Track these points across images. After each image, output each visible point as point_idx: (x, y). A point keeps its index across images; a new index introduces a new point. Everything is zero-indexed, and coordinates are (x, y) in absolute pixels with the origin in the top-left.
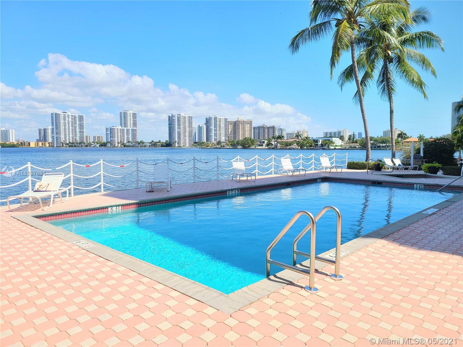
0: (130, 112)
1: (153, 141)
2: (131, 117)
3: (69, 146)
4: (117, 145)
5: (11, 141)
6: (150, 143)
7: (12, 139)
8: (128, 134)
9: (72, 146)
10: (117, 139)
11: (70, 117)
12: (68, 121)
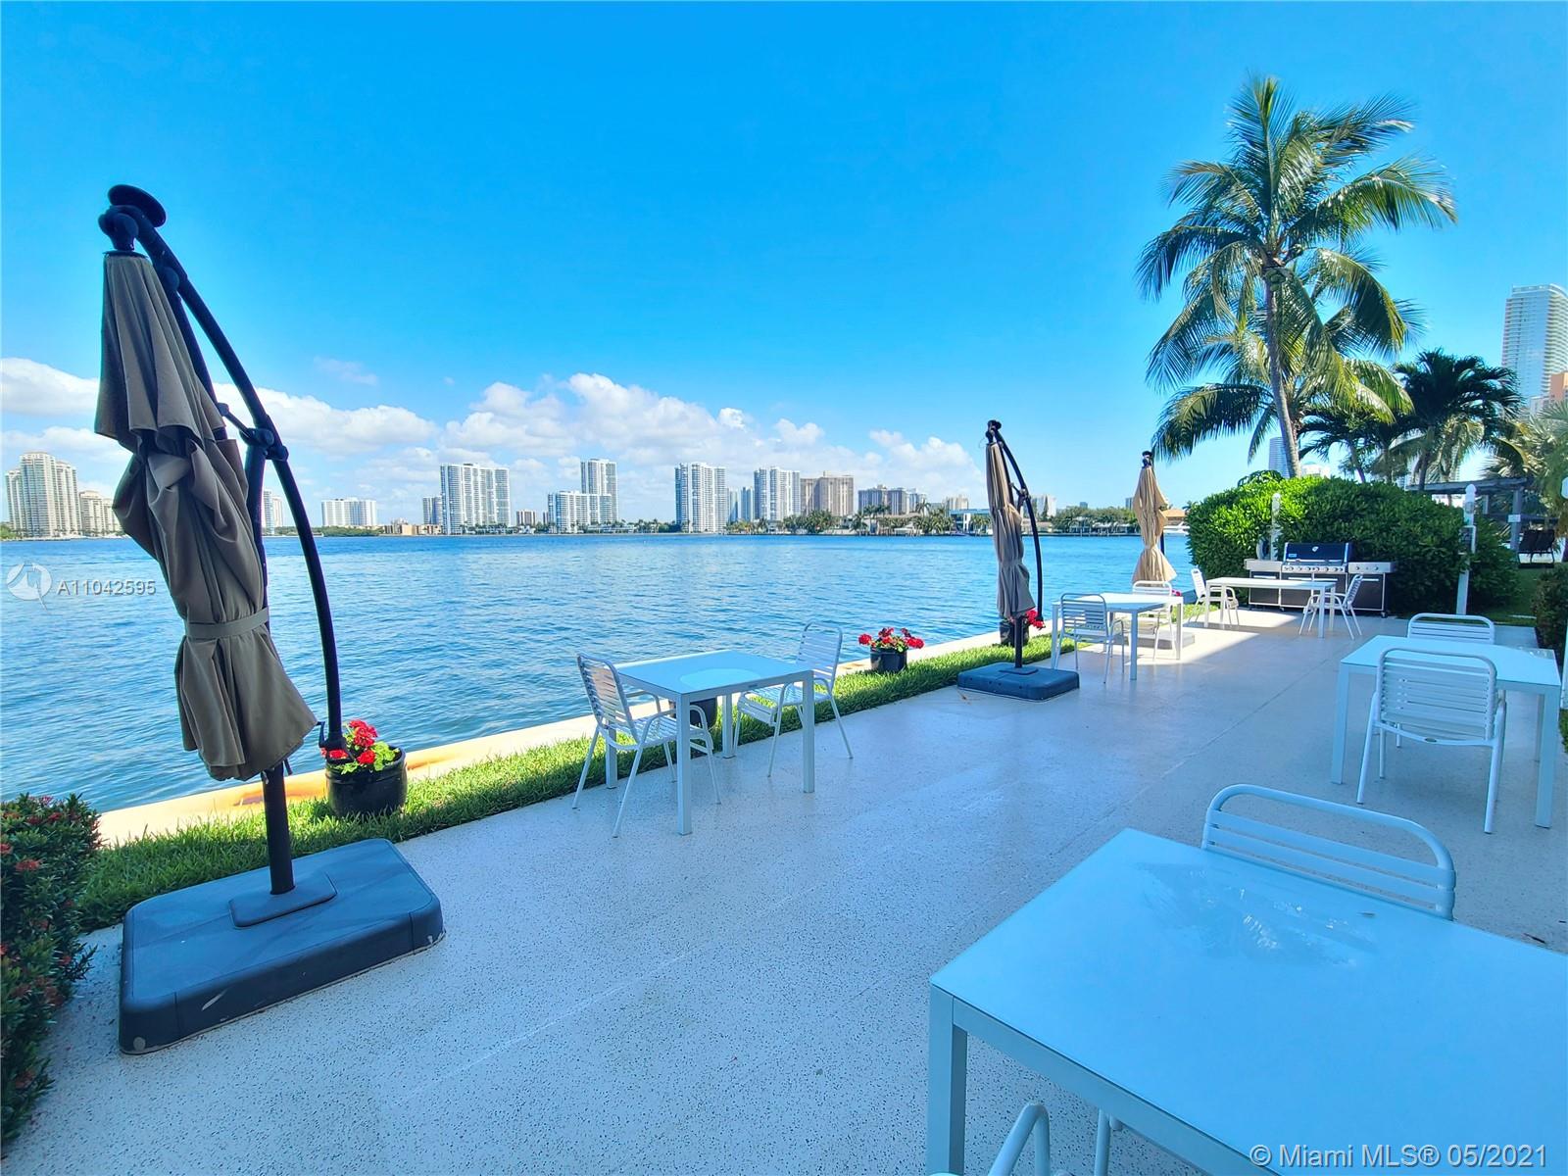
0: (602, 463)
1: (641, 521)
2: (605, 473)
3: (477, 533)
4: (569, 530)
5: (369, 524)
6: (636, 525)
7: (373, 521)
8: (593, 507)
9: (480, 533)
10: (569, 518)
11: (480, 473)
12: (476, 483)
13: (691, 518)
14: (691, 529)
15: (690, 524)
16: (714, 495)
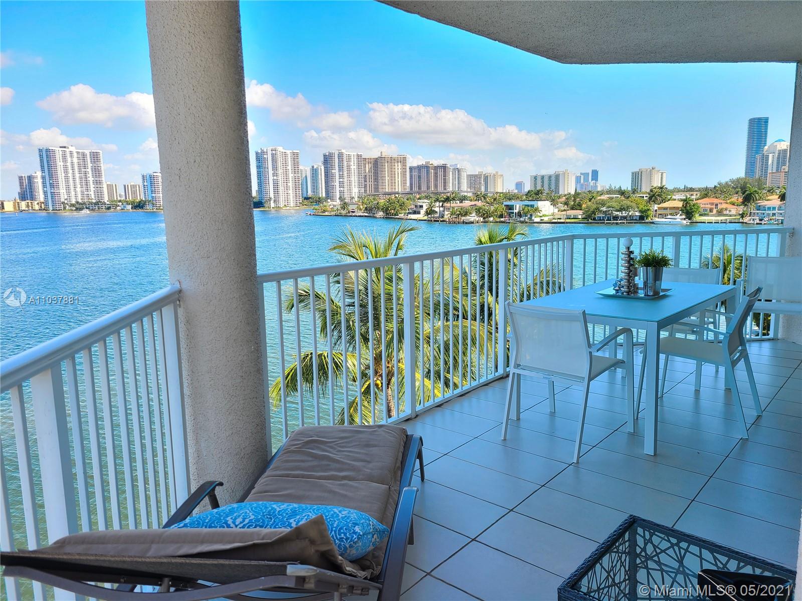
3: (77, 209)
9: (81, 209)
11: (75, 155)
12: (72, 163)
13: (272, 195)
14: (272, 205)
15: (272, 202)
16: (291, 175)
